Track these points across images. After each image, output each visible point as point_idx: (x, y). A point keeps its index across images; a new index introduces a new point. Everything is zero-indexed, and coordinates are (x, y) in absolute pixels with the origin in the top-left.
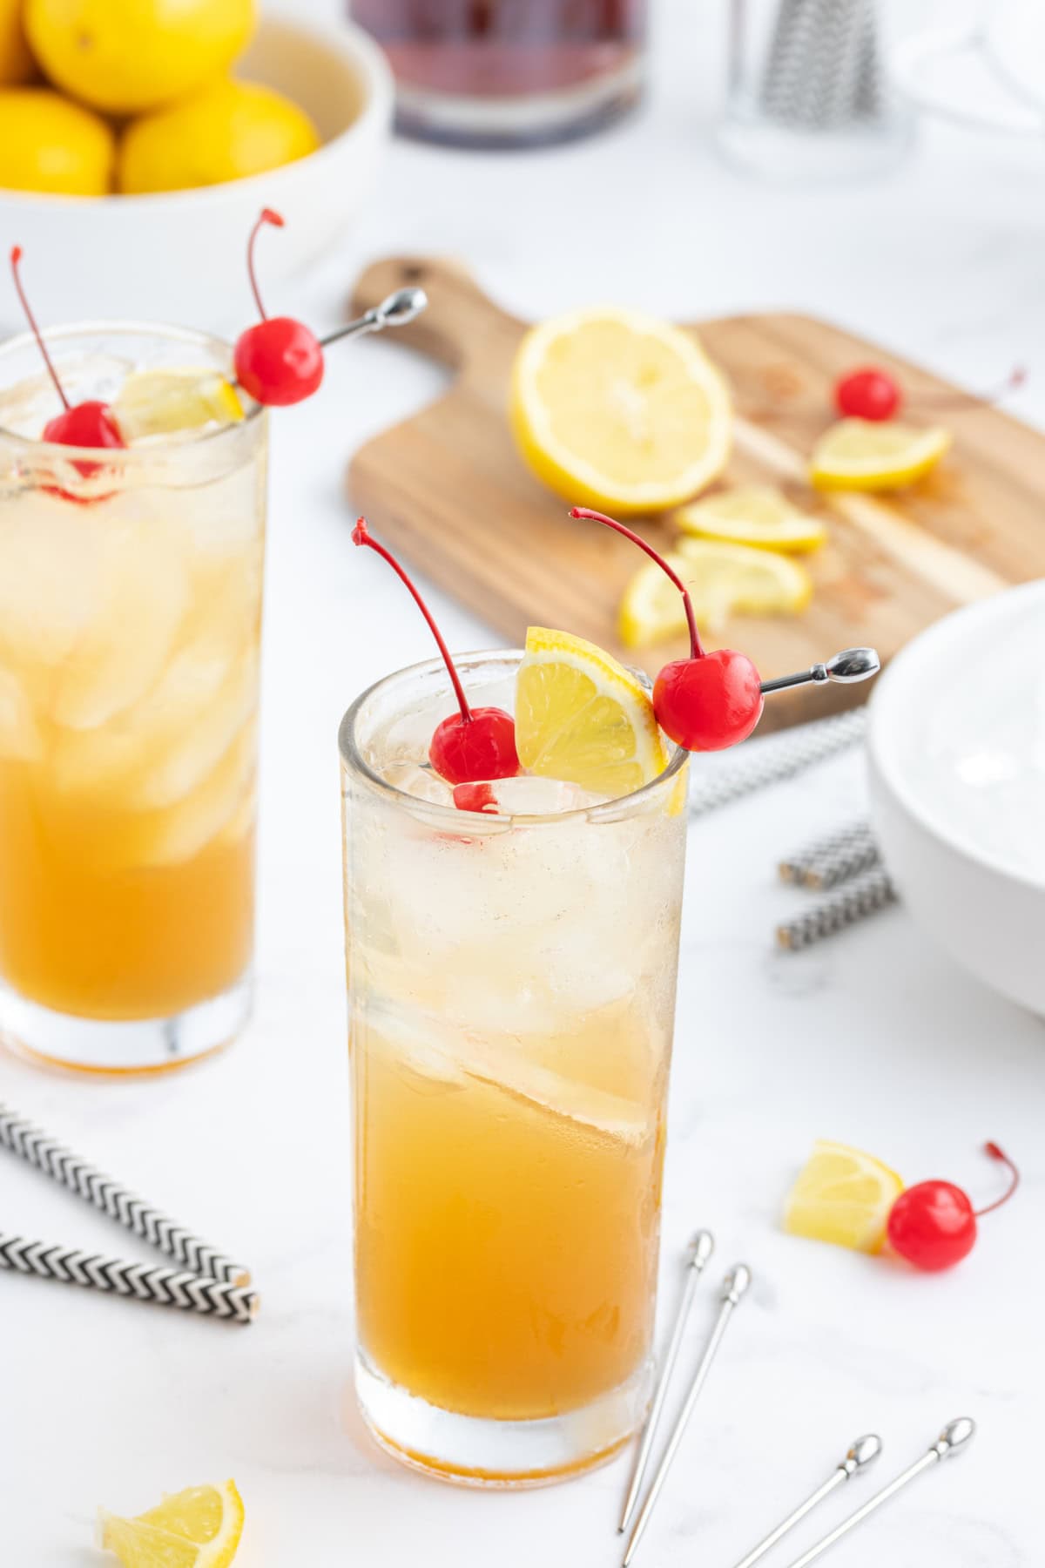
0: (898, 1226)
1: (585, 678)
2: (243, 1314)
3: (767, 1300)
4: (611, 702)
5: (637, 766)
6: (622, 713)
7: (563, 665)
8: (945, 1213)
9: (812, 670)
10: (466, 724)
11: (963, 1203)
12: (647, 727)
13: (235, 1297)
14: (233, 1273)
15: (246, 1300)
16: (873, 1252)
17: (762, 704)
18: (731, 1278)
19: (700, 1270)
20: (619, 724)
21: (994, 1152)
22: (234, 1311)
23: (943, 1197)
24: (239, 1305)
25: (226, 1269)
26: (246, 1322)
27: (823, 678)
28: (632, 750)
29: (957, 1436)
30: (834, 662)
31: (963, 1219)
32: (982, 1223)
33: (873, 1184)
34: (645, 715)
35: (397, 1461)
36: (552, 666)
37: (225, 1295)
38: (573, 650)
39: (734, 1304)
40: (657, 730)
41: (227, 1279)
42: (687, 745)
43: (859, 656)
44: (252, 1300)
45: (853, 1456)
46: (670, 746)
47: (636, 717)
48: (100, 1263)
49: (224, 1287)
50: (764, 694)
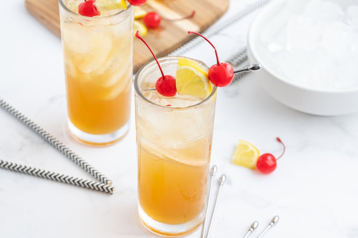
0: (259, 165)
1: (192, 71)
2: (111, 192)
3: (229, 183)
4: (198, 77)
5: (205, 90)
6: (201, 79)
7: (187, 69)
8: (270, 162)
9: (246, 68)
10: (164, 81)
11: (274, 160)
12: (207, 82)
13: (109, 188)
14: (109, 182)
15: (112, 189)
16: (253, 169)
17: (234, 76)
18: (221, 178)
19: (214, 176)
20: (200, 81)
21: (279, 140)
22: (109, 192)
23: (269, 158)
24: (110, 190)
25: (107, 181)
26: (112, 194)
27: (249, 70)
28: (204, 87)
29: (275, 221)
30: (251, 67)
31: (274, 163)
32: (278, 162)
33: (252, 152)
34: (207, 79)
35: (149, 231)
36: (184, 69)
37: (107, 188)
38: (189, 66)
39: (223, 185)
40: (209, 82)
41: (107, 184)
42: (217, 85)
43: (257, 65)
44: (113, 189)
45: (252, 227)
46: (212, 85)
47: (204, 79)
48: (78, 180)
49: (107, 186)
50: (235, 74)
